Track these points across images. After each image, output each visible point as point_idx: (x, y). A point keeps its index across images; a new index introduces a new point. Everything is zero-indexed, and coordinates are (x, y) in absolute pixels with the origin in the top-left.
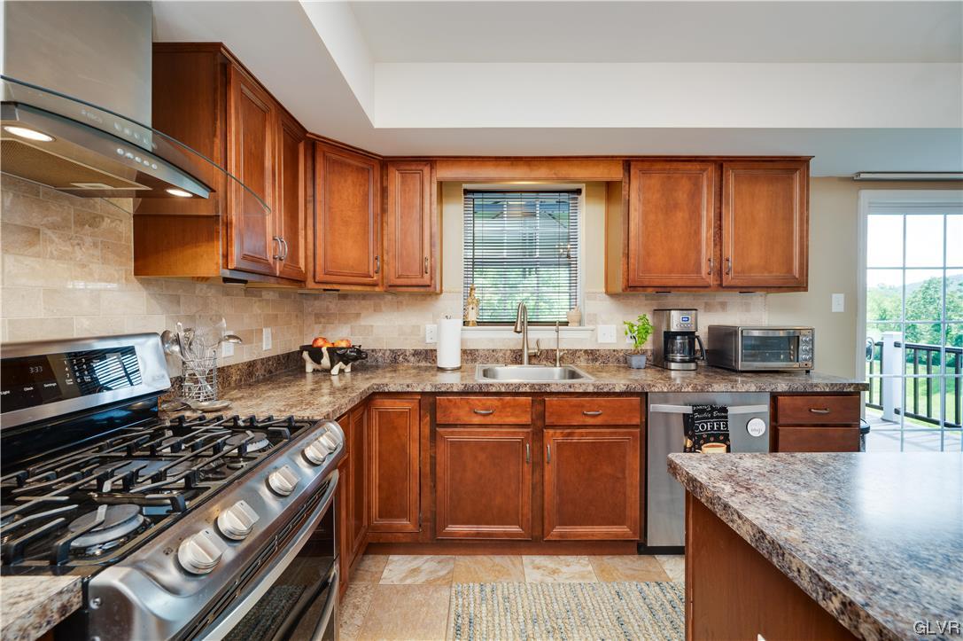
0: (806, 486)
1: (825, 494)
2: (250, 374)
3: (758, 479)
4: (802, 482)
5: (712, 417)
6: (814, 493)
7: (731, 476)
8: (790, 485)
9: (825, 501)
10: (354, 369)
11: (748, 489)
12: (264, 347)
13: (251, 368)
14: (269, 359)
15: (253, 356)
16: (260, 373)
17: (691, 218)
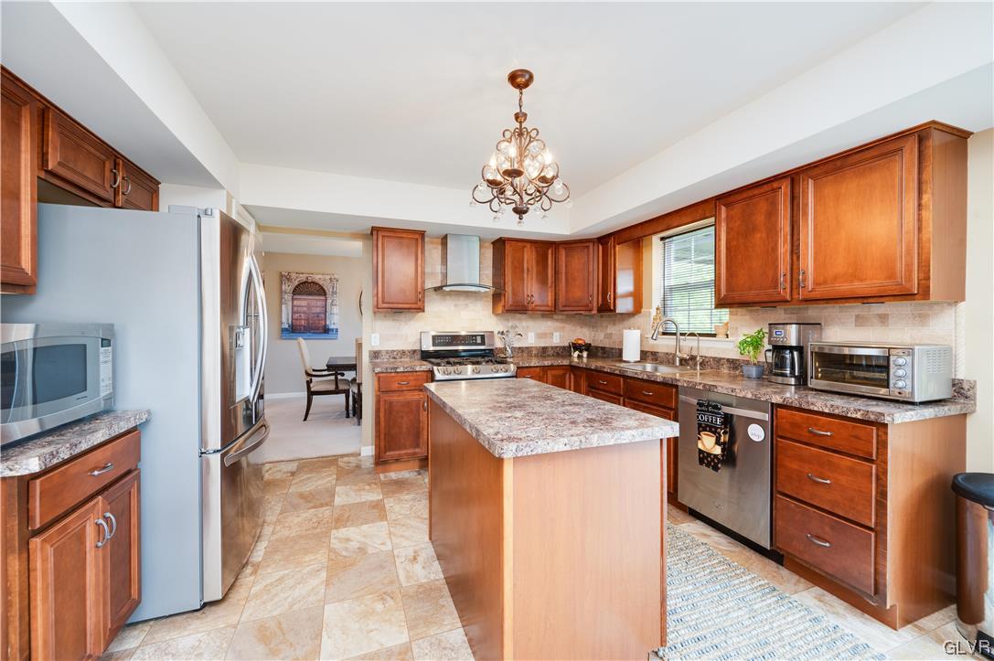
2: (544, 352)
5: (708, 411)
10: (588, 356)
12: (555, 341)
13: (544, 349)
14: (557, 347)
15: (547, 345)
16: (550, 352)
17: (768, 237)
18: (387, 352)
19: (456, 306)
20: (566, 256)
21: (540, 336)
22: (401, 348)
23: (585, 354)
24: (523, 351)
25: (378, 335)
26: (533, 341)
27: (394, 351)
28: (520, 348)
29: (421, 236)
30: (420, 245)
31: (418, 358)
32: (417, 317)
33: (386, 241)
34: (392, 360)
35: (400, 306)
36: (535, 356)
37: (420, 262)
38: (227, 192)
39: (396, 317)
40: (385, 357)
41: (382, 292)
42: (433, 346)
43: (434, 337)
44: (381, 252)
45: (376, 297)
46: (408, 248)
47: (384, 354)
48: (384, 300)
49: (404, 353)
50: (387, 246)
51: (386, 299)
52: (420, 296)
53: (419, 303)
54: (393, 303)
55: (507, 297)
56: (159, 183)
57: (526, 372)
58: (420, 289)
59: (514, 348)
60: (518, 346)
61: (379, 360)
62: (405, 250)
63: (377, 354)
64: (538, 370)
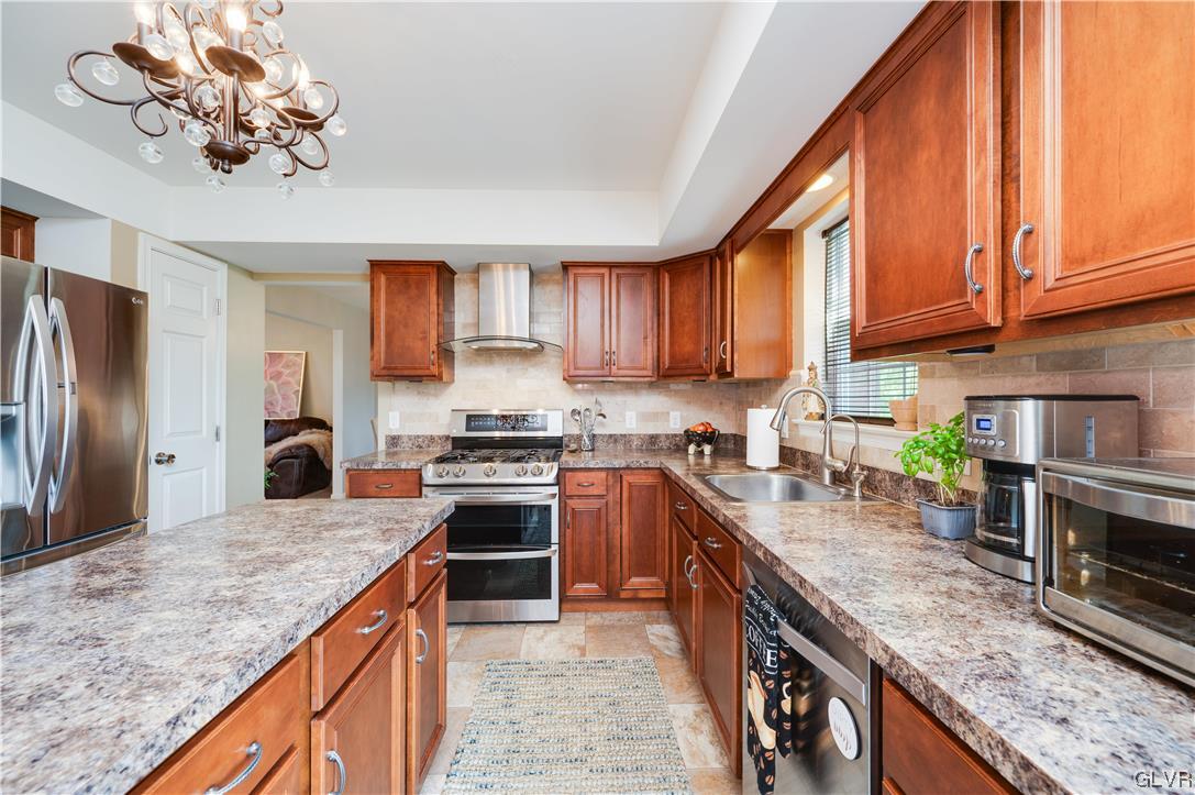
0: (149, 639)
1: (121, 642)
2: (653, 443)
3: (211, 616)
4: (158, 642)
6: (136, 635)
7: (240, 604)
8: (170, 630)
9: (119, 633)
11: (209, 602)
12: (672, 426)
13: (653, 439)
14: (676, 435)
15: (659, 432)
16: (664, 444)
17: (943, 153)
18: (410, 437)
19: (508, 371)
20: (671, 286)
21: (645, 417)
22: (428, 433)
23: (707, 449)
24: (616, 441)
25: (397, 414)
26: (634, 426)
27: (418, 437)
28: (611, 436)
29: (435, 270)
30: (435, 283)
31: (450, 447)
32: (452, 388)
33: (387, 279)
34: (416, 449)
35: (406, 373)
36: (637, 449)
37: (434, 308)
38: (113, 221)
39: (421, 387)
40: (406, 445)
41: (380, 353)
42: (467, 430)
43: (469, 418)
44: (379, 296)
45: (372, 358)
46: (417, 288)
47: (405, 440)
48: (382, 365)
49: (432, 438)
50: (388, 287)
51: (386, 362)
52: (432, 357)
53: (432, 367)
54: (396, 368)
55: (571, 355)
56: (36, 219)
57: (581, 477)
58: (433, 347)
59: (594, 436)
60: (608, 433)
61: (398, 448)
62: (413, 292)
63: (394, 441)
64: (603, 474)
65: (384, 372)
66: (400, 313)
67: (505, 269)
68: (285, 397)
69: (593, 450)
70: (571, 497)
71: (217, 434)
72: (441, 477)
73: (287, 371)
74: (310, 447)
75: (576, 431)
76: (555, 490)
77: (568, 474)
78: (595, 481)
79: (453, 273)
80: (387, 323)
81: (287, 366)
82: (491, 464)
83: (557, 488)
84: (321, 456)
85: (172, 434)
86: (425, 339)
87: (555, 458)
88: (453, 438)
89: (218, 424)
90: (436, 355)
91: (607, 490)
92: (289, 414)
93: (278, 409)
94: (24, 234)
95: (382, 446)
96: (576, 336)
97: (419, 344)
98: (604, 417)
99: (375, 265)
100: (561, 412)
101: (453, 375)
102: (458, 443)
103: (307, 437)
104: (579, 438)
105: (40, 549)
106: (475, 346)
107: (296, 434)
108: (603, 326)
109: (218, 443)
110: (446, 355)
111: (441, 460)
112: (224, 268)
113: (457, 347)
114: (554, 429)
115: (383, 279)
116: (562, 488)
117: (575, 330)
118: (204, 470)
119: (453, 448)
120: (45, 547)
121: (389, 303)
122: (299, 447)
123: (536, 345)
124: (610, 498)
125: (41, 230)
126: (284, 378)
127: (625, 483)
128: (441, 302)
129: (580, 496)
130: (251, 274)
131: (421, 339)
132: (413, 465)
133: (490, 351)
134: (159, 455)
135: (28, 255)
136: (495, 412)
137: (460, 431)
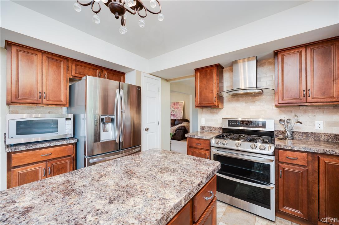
18: (208, 127)
19: (246, 103)
21: (331, 124)
22: (214, 126)
25: (204, 119)
27: (211, 127)
28: (304, 133)
29: (216, 67)
30: (216, 72)
31: (222, 132)
32: (222, 110)
33: (200, 74)
34: (210, 131)
35: (206, 105)
36: (324, 141)
37: (215, 81)
38: (136, 70)
39: (212, 110)
40: (207, 129)
41: (198, 99)
42: (228, 126)
43: (229, 121)
44: (197, 80)
45: (195, 101)
46: (210, 75)
47: (206, 128)
48: (199, 103)
49: (215, 128)
50: (200, 76)
51: (200, 102)
52: (215, 99)
53: (215, 103)
54: (203, 104)
55: (280, 94)
56: (125, 73)
57: (289, 154)
58: (215, 95)
59: (293, 132)
60: (302, 131)
61: (204, 131)
62: (208, 77)
63: (203, 128)
64: (305, 155)
65: (199, 105)
66: (204, 85)
67: (244, 62)
68: (179, 114)
69: (293, 139)
70: (282, 163)
71: (159, 123)
72: (218, 144)
73: (180, 107)
74: (184, 127)
75: (282, 129)
76: (273, 158)
77: (280, 151)
78: (299, 158)
79: (223, 68)
80: (200, 89)
81: (180, 105)
82: (239, 142)
83: (274, 157)
84: (187, 129)
85: (148, 123)
86: (212, 92)
87: (272, 142)
88: (223, 128)
89: (159, 120)
90: (216, 98)
91: (307, 163)
92: (180, 118)
93: (178, 117)
94: (123, 77)
95: (199, 129)
96: (283, 84)
97: (211, 94)
98: (301, 123)
99: (197, 70)
100: (273, 120)
101: (223, 105)
102: (225, 130)
103: (184, 124)
104: (284, 133)
105: (118, 150)
106: (231, 94)
107: (181, 123)
108: (301, 77)
109: (159, 126)
110: (220, 98)
111: (218, 137)
112: (160, 79)
113: (225, 95)
114: (270, 128)
115: (199, 74)
116: (277, 157)
117: (283, 81)
118: (156, 132)
119: (223, 132)
120: (119, 150)
121: (201, 82)
122: (182, 127)
123: (260, 90)
124: (310, 167)
125: (126, 76)
126: (179, 109)
127: (321, 162)
128: (218, 78)
129: (288, 163)
130: (167, 80)
131: (211, 93)
132: (207, 138)
133: (237, 96)
134: (146, 128)
135: (124, 81)
136: (240, 119)
137: (226, 126)
